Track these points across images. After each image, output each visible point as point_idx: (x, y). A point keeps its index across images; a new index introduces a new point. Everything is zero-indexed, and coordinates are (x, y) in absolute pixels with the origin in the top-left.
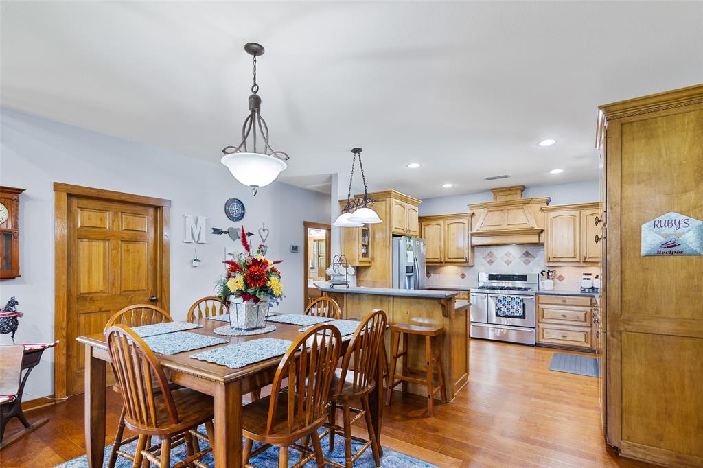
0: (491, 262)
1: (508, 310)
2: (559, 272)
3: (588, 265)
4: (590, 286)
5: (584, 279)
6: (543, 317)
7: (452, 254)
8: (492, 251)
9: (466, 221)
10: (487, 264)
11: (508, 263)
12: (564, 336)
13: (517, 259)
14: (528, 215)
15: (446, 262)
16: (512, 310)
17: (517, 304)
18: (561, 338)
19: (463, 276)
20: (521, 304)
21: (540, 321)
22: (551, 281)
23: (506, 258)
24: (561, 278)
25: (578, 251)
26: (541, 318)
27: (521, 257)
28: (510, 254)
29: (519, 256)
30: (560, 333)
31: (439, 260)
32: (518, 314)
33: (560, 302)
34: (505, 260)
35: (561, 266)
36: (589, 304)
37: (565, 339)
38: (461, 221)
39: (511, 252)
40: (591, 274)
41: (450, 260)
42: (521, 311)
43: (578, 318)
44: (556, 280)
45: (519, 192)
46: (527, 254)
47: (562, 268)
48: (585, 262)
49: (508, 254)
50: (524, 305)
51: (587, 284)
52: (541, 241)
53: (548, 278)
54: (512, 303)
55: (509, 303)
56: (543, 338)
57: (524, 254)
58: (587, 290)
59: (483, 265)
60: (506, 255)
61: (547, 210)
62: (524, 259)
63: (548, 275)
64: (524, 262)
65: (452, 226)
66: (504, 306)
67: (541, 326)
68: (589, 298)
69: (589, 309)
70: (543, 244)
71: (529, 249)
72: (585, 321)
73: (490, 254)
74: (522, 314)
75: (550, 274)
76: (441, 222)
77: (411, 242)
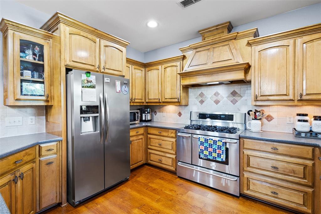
0: (202, 102)
1: (210, 153)
2: (267, 111)
3: (305, 104)
4: (308, 130)
5: (299, 121)
6: (248, 165)
7: (168, 94)
8: (203, 92)
9: (178, 64)
10: (199, 104)
11: (217, 102)
12: (275, 193)
13: (225, 99)
14: (234, 51)
15: (163, 102)
16: (214, 155)
17: (219, 147)
18: (270, 194)
19: (180, 114)
20: (223, 149)
21: (245, 169)
22: (259, 122)
23: (215, 98)
24: (269, 118)
25: (291, 87)
26: (245, 165)
27: (229, 97)
28: (218, 94)
29: (227, 95)
30: (269, 187)
31: (157, 101)
32: (220, 160)
33: (270, 150)
34: (215, 99)
35: (269, 106)
36: (310, 156)
37: (276, 196)
38: (174, 64)
39: (219, 92)
40: (306, 115)
41: (166, 100)
42: (223, 157)
43: (294, 173)
44: (265, 120)
45: (226, 31)
46: (234, 93)
47: (270, 107)
48: (301, 101)
49: (216, 94)
50: (227, 150)
51: (303, 127)
52: (248, 78)
53: (256, 118)
54: (214, 146)
55: (211, 146)
56: (248, 189)
57: (232, 93)
58: (303, 135)
59: (196, 104)
60: (215, 94)
61: (254, 43)
62: (232, 98)
63: (256, 115)
64: (232, 102)
65: (168, 69)
66: (206, 149)
67: (246, 175)
68: (310, 149)
69: (310, 163)
70: (249, 82)
71: (236, 88)
72: (304, 178)
73: (202, 95)
74: (224, 160)
75: (257, 114)
76: (160, 67)
77: (92, 78)
